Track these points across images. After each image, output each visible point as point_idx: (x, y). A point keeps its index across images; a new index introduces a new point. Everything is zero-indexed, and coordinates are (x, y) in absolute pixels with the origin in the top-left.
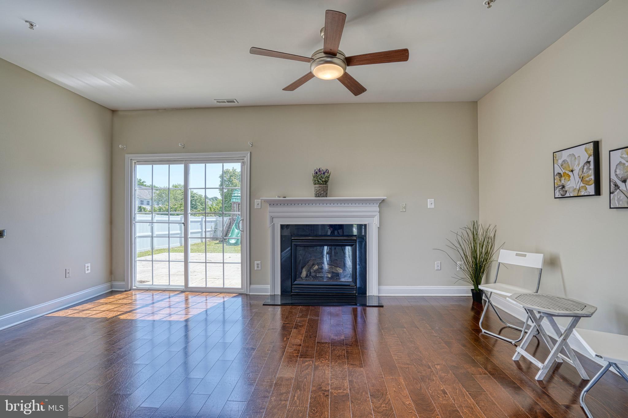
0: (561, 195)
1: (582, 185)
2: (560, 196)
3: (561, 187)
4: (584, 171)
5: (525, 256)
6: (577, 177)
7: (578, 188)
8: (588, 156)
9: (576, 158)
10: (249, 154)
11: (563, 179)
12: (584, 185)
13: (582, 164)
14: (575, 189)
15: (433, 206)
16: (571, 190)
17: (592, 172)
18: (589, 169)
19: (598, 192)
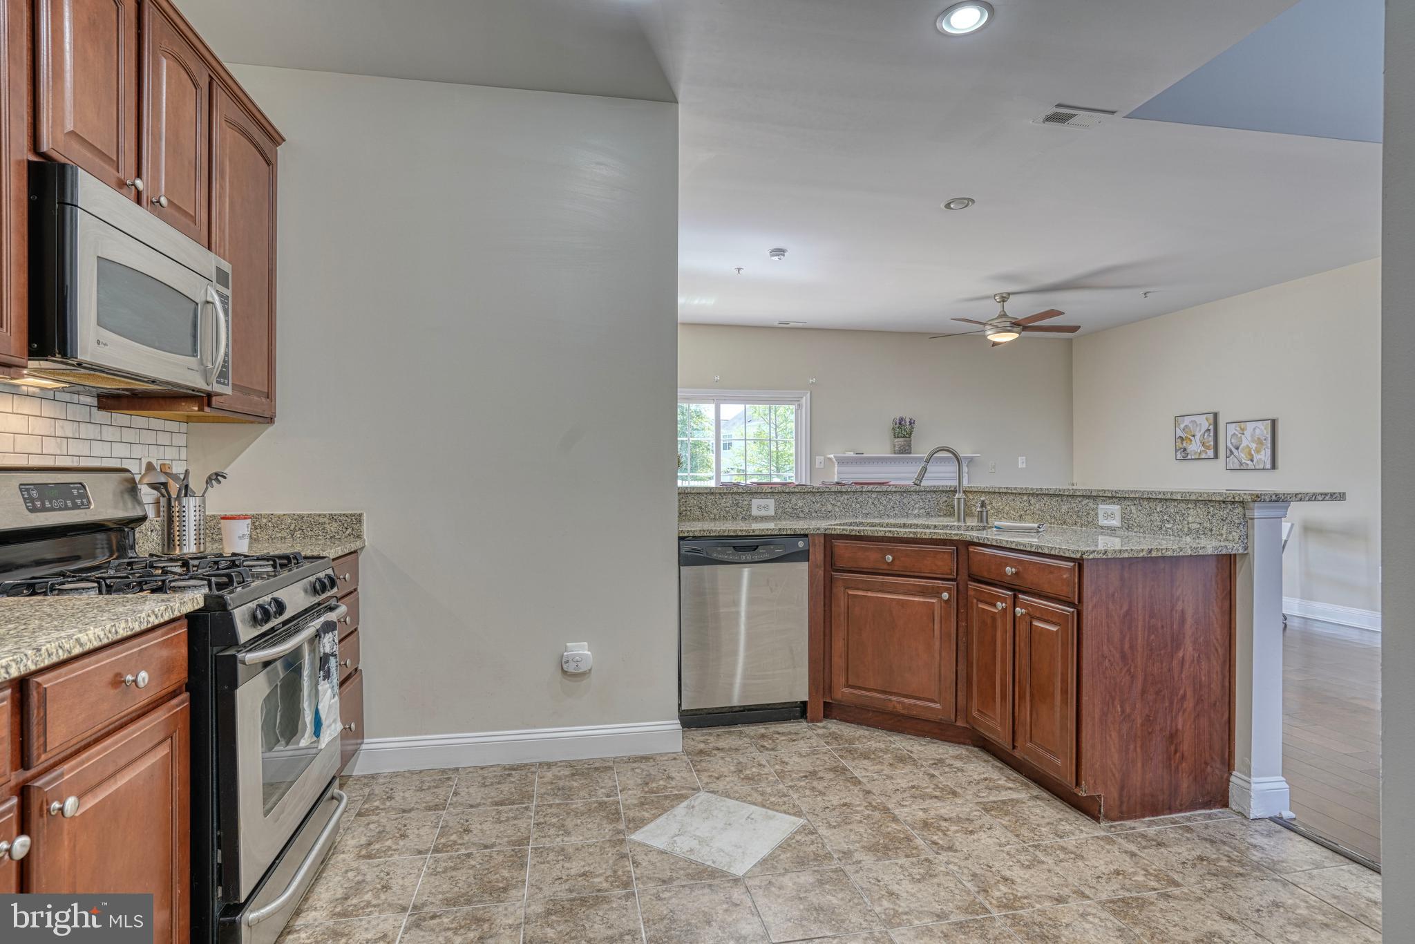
1: (1203, 449)
2: (1182, 458)
3: (1182, 450)
4: (1204, 437)
6: (1199, 443)
7: (1199, 451)
8: (1208, 425)
9: (1197, 425)
10: (809, 395)
11: (1185, 442)
13: (1202, 431)
15: (1024, 466)
16: (1192, 453)
17: (1211, 439)
18: (1209, 436)
19: (1216, 456)
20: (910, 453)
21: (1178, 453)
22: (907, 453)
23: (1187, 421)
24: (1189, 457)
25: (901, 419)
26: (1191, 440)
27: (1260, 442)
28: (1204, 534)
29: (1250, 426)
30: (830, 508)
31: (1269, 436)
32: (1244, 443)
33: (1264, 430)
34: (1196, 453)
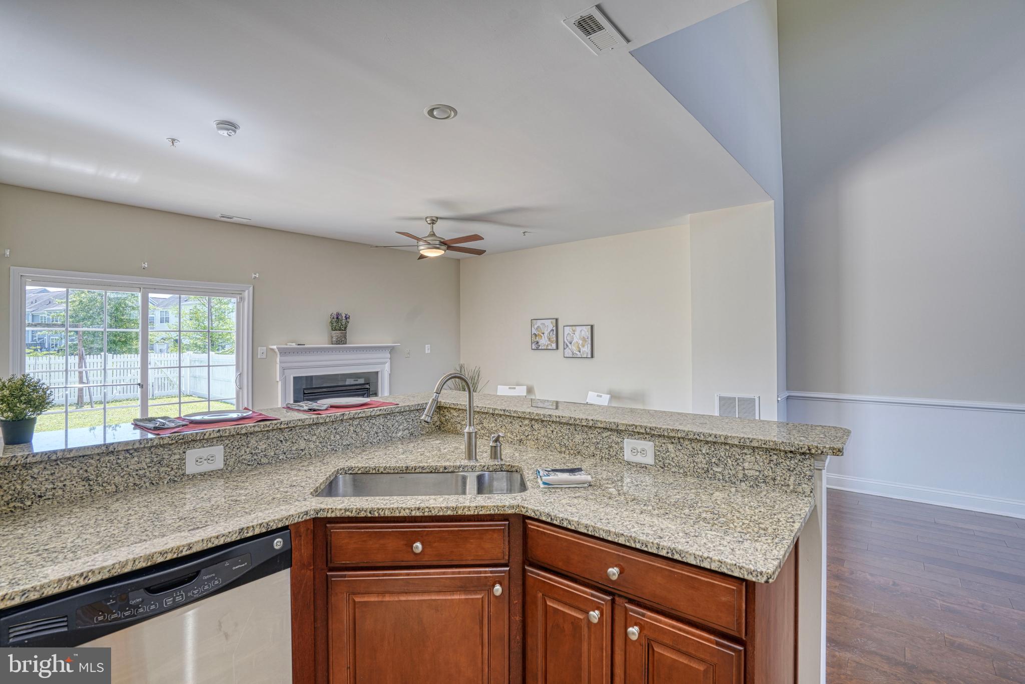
1: (549, 342)
2: (535, 348)
3: (536, 343)
4: (550, 334)
5: (515, 388)
6: (546, 338)
8: (552, 326)
9: (545, 326)
10: (251, 289)
11: (537, 337)
13: (548, 330)
14: (545, 345)
15: (429, 352)
16: (542, 345)
17: (554, 336)
18: (553, 333)
19: (557, 348)
20: (346, 343)
21: (533, 345)
22: (344, 344)
23: (539, 323)
24: (540, 348)
25: (338, 315)
26: (542, 337)
27: (584, 340)
28: (764, 482)
29: (578, 329)
30: (302, 444)
31: (590, 336)
32: (575, 340)
33: (586, 332)
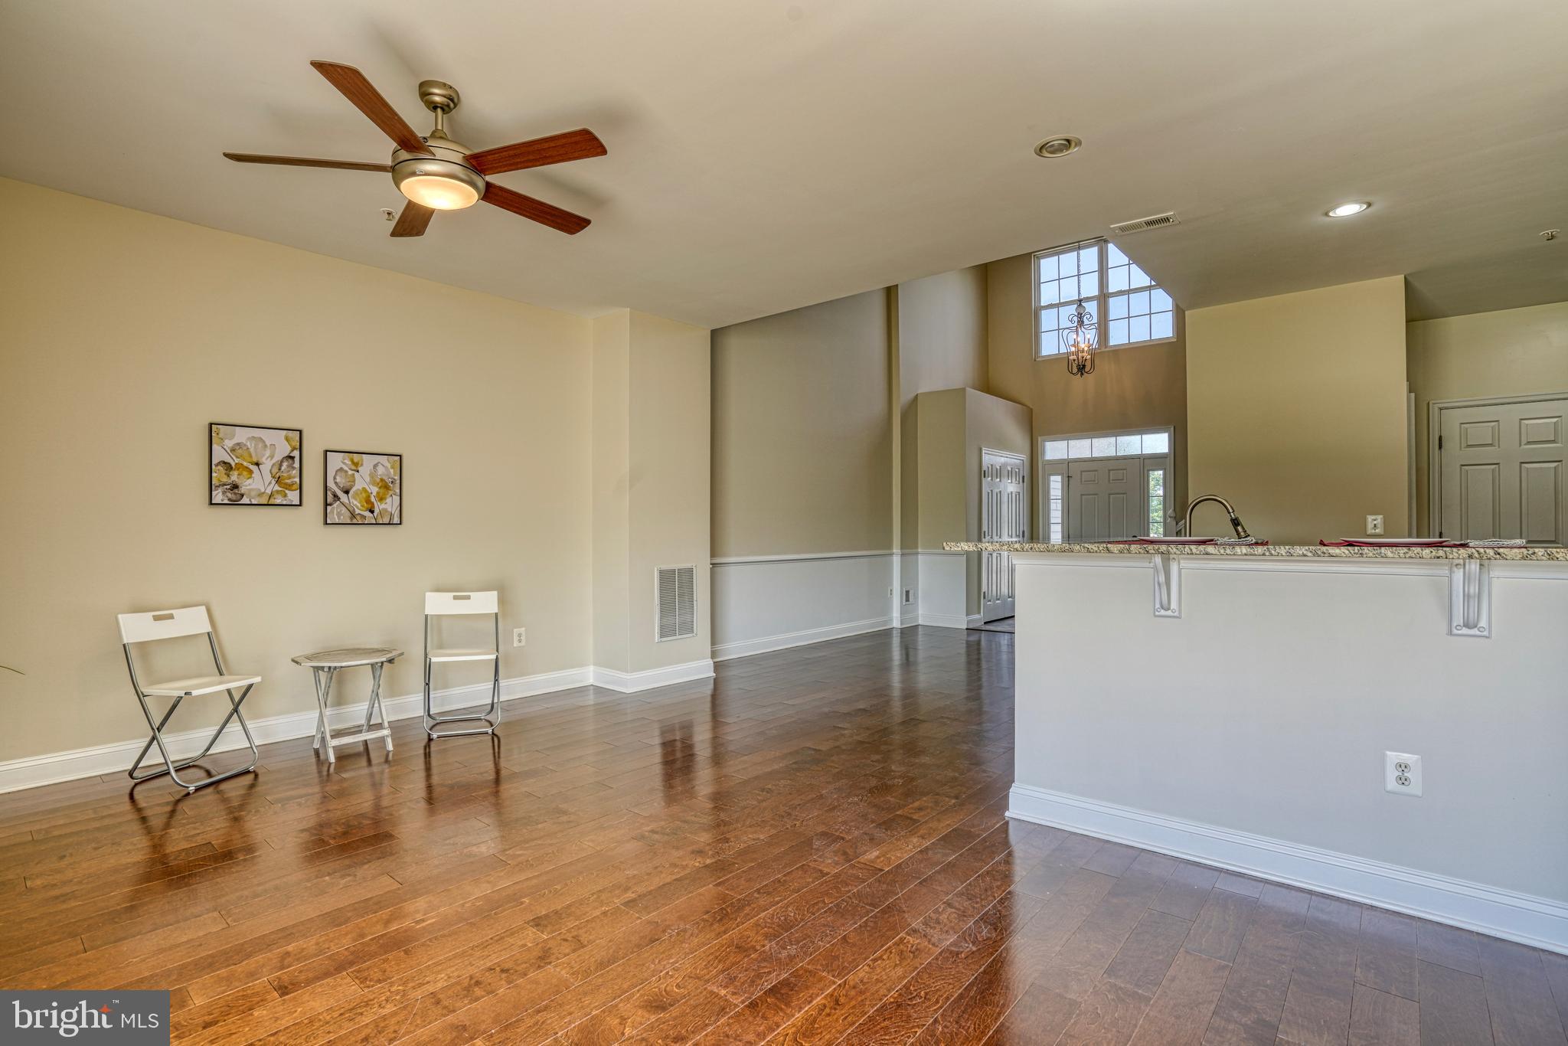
0: (229, 500)
1: (277, 488)
2: (226, 502)
3: (228, 487)
4: (283, 468)
5: (169, 618)
6: (268, 478)
7: (269, 491)
8: (290, 449)
9: (266, 446)
11: (233, 473)
12: (281, 489)
13: (278, 457)
14: (263, 493)
16: (253, 494)
17: (295, 472)
19: (303, 502)
21: (218, 492)
23: (238, 435)
24: (245, 500)
26: (251, 472)
27: (381, 485)
29: (368, 462)
31: (397, 478)
32: (359, 485)
33: (390, 469)
34: (261, 495)
